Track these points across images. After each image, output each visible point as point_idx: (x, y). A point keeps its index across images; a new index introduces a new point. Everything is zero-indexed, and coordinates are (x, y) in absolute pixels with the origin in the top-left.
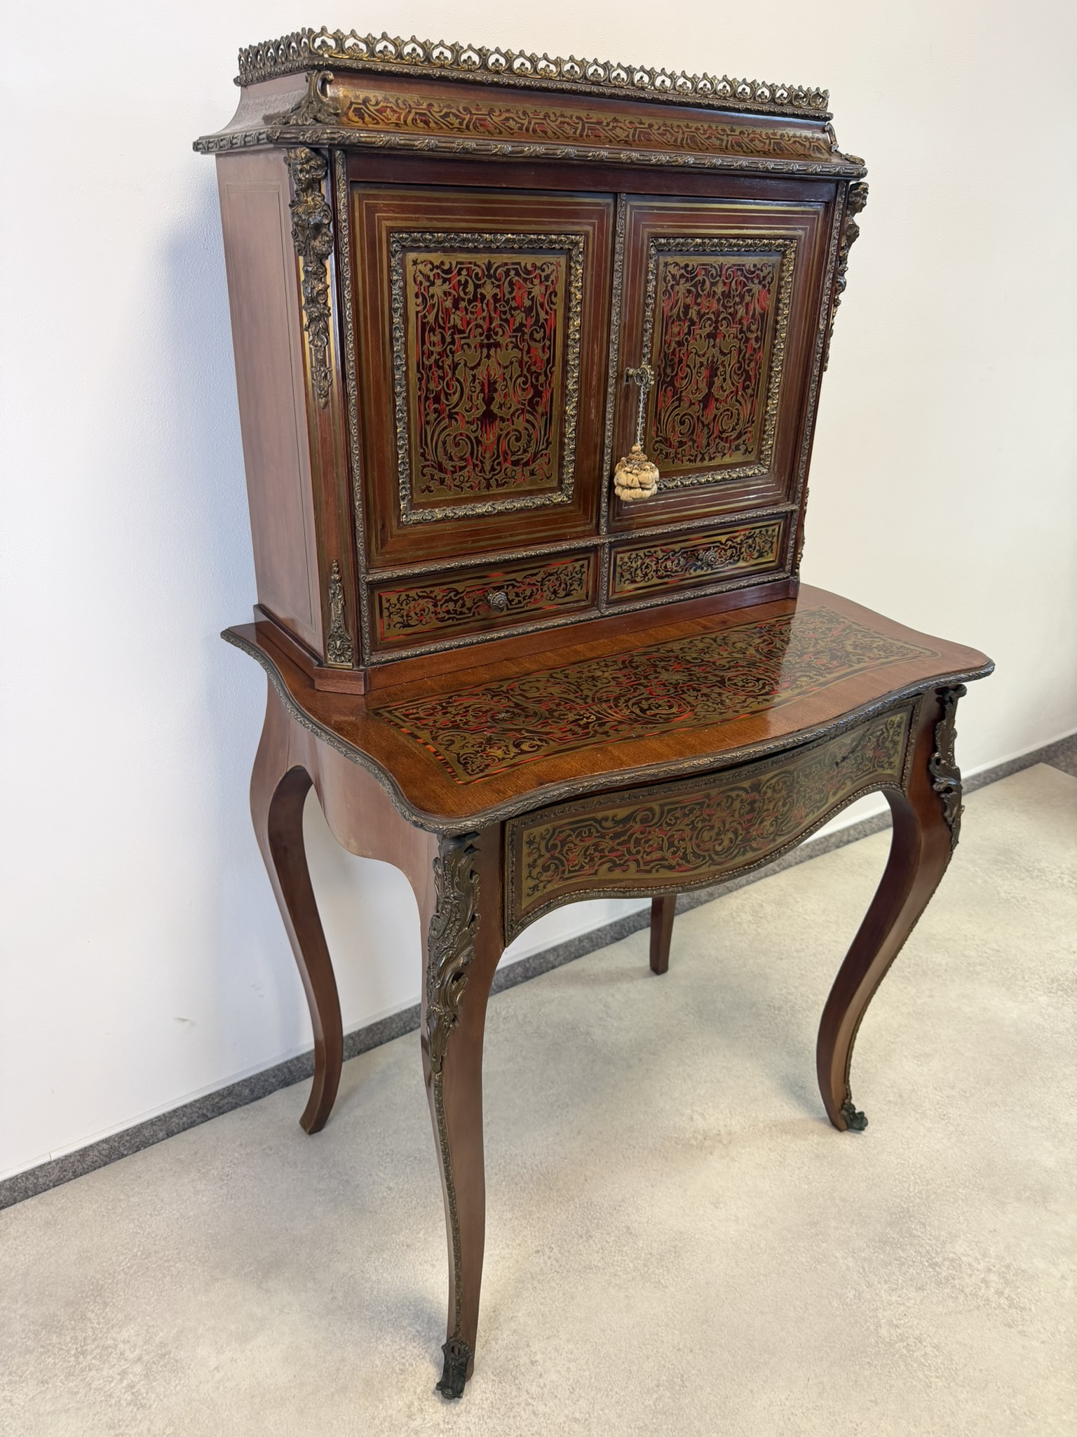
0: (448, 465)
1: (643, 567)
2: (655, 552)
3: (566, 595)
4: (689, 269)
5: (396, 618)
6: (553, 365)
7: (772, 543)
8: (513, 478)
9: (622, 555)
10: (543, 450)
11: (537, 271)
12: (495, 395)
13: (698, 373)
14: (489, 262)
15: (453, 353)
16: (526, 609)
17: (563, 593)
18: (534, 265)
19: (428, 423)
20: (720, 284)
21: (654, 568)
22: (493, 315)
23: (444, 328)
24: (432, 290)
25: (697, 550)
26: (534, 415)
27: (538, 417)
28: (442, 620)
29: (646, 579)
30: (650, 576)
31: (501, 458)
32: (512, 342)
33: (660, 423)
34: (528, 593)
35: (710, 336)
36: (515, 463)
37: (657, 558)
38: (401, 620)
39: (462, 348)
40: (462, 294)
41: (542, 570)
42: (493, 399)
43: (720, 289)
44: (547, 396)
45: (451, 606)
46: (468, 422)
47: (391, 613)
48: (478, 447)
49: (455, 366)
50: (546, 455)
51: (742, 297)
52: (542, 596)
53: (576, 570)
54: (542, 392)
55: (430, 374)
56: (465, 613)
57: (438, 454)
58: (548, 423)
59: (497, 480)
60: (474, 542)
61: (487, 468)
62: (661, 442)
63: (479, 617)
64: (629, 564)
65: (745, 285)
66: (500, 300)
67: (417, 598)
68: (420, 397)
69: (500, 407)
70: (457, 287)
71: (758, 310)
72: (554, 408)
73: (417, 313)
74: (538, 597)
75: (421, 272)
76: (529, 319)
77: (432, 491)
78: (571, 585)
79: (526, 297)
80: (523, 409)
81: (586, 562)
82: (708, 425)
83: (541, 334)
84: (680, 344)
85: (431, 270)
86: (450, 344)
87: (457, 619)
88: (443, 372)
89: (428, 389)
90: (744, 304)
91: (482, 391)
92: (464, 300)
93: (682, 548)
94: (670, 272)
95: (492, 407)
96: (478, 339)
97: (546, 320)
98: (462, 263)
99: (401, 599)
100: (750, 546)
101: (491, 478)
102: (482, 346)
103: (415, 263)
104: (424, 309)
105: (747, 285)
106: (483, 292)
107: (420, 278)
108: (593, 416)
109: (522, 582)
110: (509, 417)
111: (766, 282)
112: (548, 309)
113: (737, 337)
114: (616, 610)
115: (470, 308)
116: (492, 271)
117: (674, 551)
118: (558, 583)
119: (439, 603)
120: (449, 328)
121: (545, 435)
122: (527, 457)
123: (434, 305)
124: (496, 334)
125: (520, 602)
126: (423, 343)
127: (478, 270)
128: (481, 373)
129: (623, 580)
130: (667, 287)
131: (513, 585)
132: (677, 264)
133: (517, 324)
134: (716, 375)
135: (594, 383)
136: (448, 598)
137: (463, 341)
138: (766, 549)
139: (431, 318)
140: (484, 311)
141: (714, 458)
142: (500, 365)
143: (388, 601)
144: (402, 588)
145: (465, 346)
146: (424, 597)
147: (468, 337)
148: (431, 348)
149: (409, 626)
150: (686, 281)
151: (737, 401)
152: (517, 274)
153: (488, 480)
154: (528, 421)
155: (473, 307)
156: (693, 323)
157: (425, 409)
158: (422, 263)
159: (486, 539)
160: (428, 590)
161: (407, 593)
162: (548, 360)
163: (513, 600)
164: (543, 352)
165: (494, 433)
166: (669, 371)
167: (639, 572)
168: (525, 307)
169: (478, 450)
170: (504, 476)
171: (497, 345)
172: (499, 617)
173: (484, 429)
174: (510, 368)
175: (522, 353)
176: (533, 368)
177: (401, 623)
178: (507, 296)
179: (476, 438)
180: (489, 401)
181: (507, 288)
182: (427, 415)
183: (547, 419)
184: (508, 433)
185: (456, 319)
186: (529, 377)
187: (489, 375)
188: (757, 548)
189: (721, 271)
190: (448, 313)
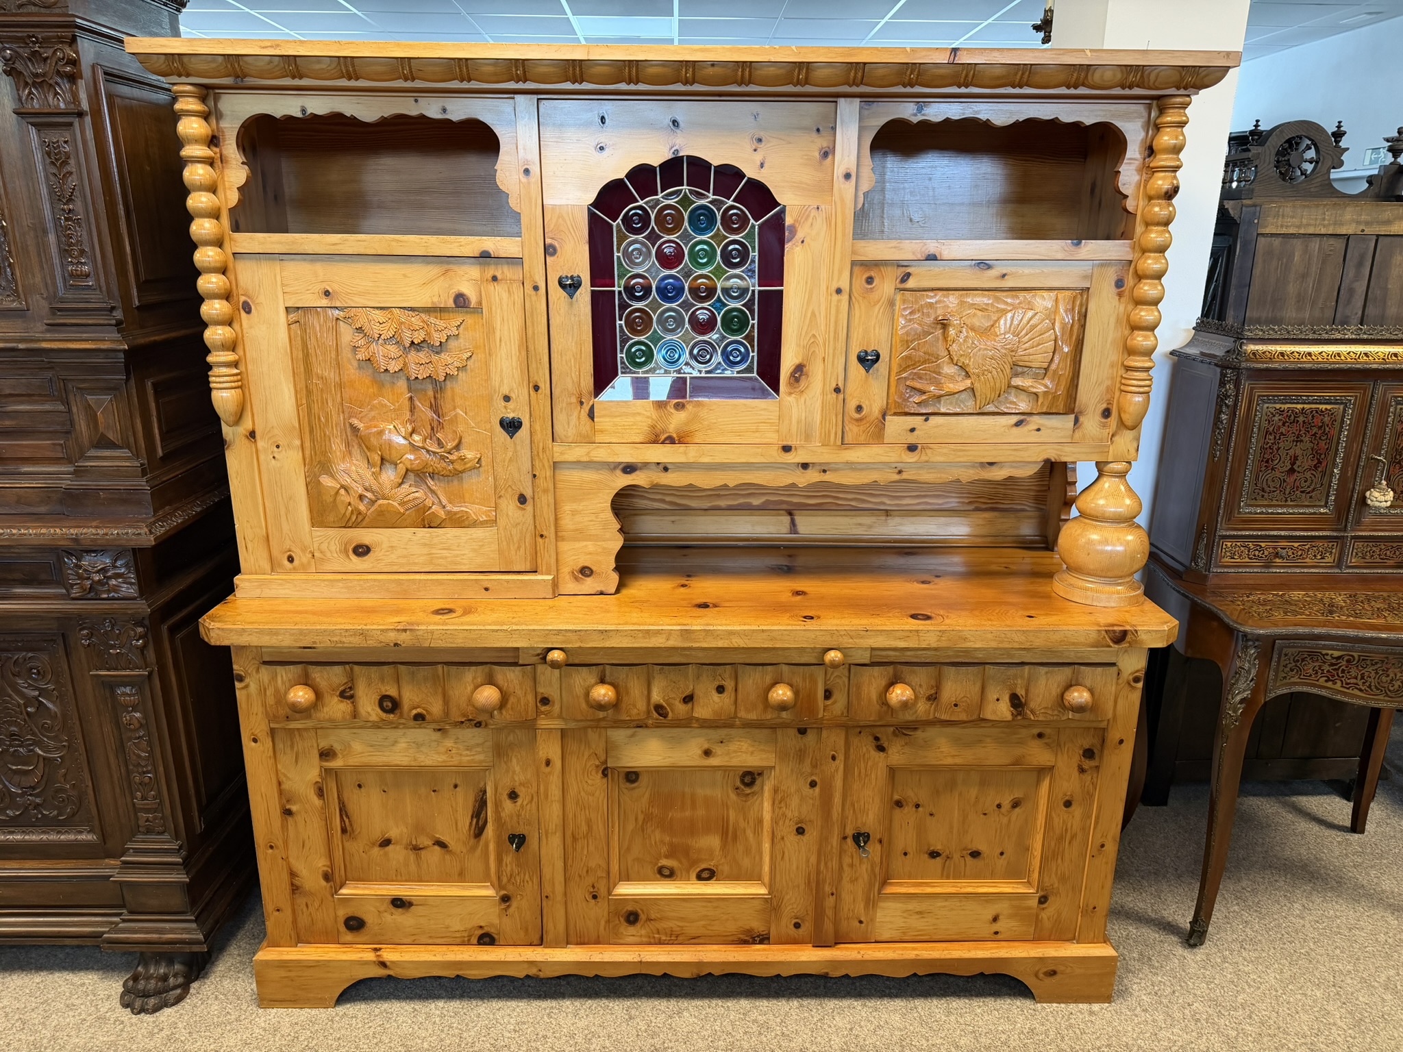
0: (1267, 489)
1: (1371, 552)
3: (1321, 558)
6: (1331, 451)
8: (1300, 498)
9: (1358, 543)
10: (1318, 487)
11: (1327, 411)
12: (1297, 462)
14: (1303, 408)
15: (1279, 443)
16: (1297, 562)
17: (1319, 557)
18: (1326, 409)
19: (1261, 471)
21: (1378, 553)
22: (1302, 429)
23: (1276, 433)
24: (1273, 418)
26: (1316, 472)
27: (1318, 473)
28: (1251, 559)
29: (1372, 558)
30: (1375, 557)
31: (1295, 489)
32: (1309, 440)
33: (1390, 480)
34: (1300, 553)
36: (1302, 492)
37: (1380, 548)
38: (1230, 555)
40: (1287, 420)
41: (1308, 543)
44: (1324, 464)
45: (1257, 553)
46: (1281, 472)
47: (1226, 552)
48: (1284, 483)
49: (1279, 449)
50: (1320, 490)
52: (1307, 557)
53: (1330, 546)
54: (1322, 462)
55: (1266, 451)
56: (1263, 558)
57: (1263, 485)
58: (1323, 476)
59: (1291, 499)
63: (1271, 562)
64: (1362, 549)
66: (1306, 423)
67: (1240, 547)
68: (1259, 461)
69: (1299, 467)
70: (1285, 417)
72: (1327, 469)
73: (1265, 427)
74: (1305, 556)
76: (1320, 431)
77: (1257, 500)
78: (1325, 554)
80: (1310, 469)
81: (1335, 544)
83: (1326, 437)
85: (1275, 411)
86: (1278, 439)
87: (1259, 560)
88: (1272, 451)
89: (1264, 457)
91: (1290, 459)
92: (1288, 422)
95: (1294, 467)
96: (1292, 438)
97: (1329, 432)
98: (1290, 408)
101: (1288, 497)
102: (1294, 441)
103: (1267, 408)
104: (1268, 425)
106: (1298, 419)
107: (1268, 414)
108: (1349, 474)
109: (1297, 548)
110: (1302, 471)
112: (1331, 427)
114: (1351, 571)
115: (1290, 426)
116: (1304, 411)
117: (1392, 546)
118: (1317, 552)
120: (1279, 434)
121: (1321, 481)
122: (1309, 490)
123: (1273, 424)
124: (1302, 436)
125: (1294, 558)
126: (1265, 439)
127: (1297, 411)
128: (1291, 452)
129: (1357, 557)
131: (1292, 549)
133: (1313, 433)
135: (1352, 460)
136: (1256, 549)
137: (1284, 439)
139: (1271, 429)
140: (1297, 427)
142: (1301, 449)
143: (1226, 546)
144: (1234, 541)
145: (1285, 441)
146: (1244, 547)
147: (1287, 437)
148: (1269, 441)
149: (1234, 559)
152: (1317, 412)
153: (1286, 498)
154: (1312, 474)
155: (1292, 426)
157: (1261, 466)
158: (1271, 408)
160: (1247, 544)
161: (1236, 544)
162: (1327, 449)
163: (1291, 556)
164: (1325, 445)
165: (1293, 478)
167: (1368, 554)
168: (1318, 426)
169: (1283, 485)
170: (1296, 497)
172: (1282, 563)
173: (1288, 476)
174: (1306, 451)
175: (1314, 445)
176: (1319, 452)
177: (1230, 557)
178: (1310, 421)
179: (1284, 479)
180: (1293, 464)
181: (1310, 418)
182: (1261, 468)
183: (1323, 474)
184: (1301, 478)
185: (1283, 430)
186: (1316, 455)
187: (1295, 453)
190: (1279, 427)
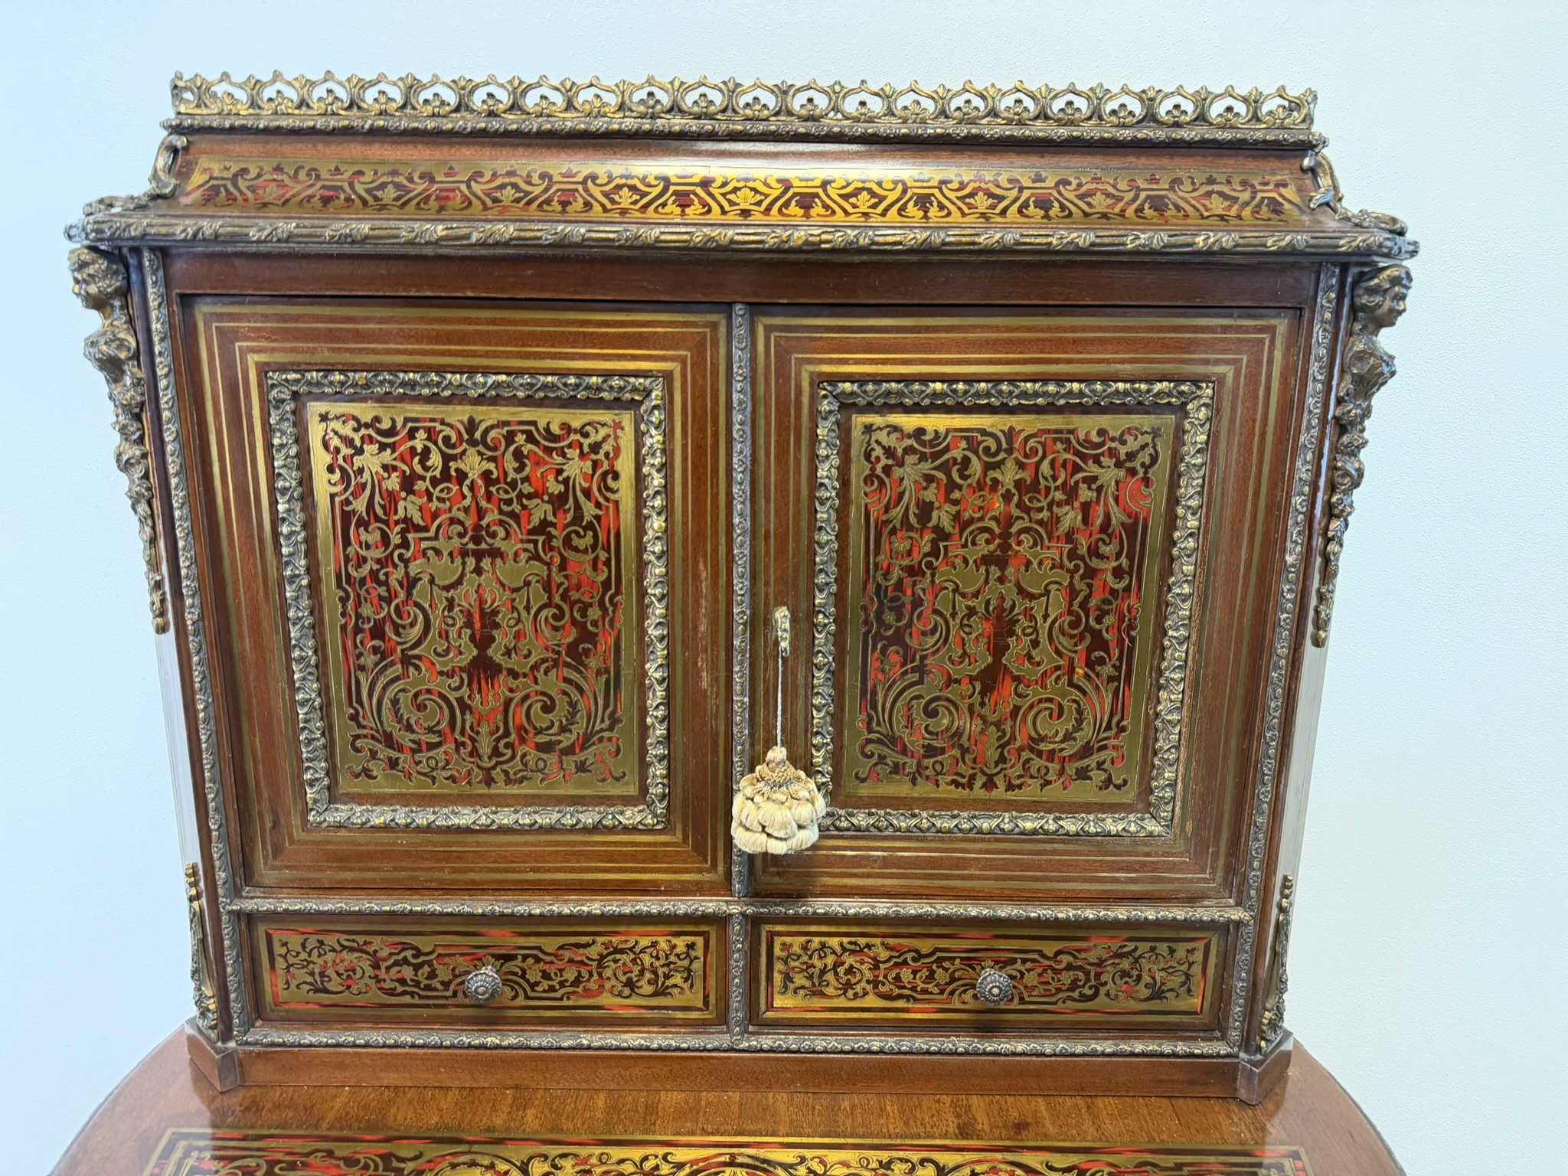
0: (405, 739)
1: (841, 970)
2: (869, 946)
3: (655, 994)
4: (927, 438)
5: (301, 975)
6: (618, 592)
7: (1188, 976)
8: (541, 771)
9: (788, 940)
10: (602, 730)
11: (573, 437)
12: (495, 633)
13: (962, 626)
14: (471, 420)
15: (406, 562)
16: (565, 1003)
17: (648, 989)
18: (567, 428)
19: (362, 668)
20: (1010, 464)
21: (868, 975)
22: (483, 504)
23: (386, 523)
24: (358, 462)
25: (979, 960)
26: (581, 672)
27: (591, 675)
28: (391, 992)
29: (850, 993)
30: (858, 988)
31: (513, 737)
32: (525, 550)
33: (874, 707)
34: (570, 975)
35: (986, 560)
37: (874, 959)
38: (310, 979)
39: (424, 555)
40: (418, 469)
41: (600, 939)
42: (493, 639)
43: (1008, 475)
44: (605, 642)
45: (408, 973)
46: (441, 673)
47: (289, 966)
48: (463, 714)
49: (410, 583)
50: (610, 739)
51: (1071, 493)
52: (602, 986)
53: (678, 950)
54: (596, 635)
55: (363, 592)
56: (436, 989)
57: (384, 719)
58: (613, 686)
59: (506, 773)
60: (455, 870)
61: (485, 749)
62: (879, 741)
63: (467, 1001)
64: (805, 958)
65: (1077, 469)
66: (497, 481)
67: (339, 948)
68: (344, 628)
69: (508, 653)
70: (408, 458)
71: (1117, 516)
72: (622, 663)
73: (332, 496)
74: (593, 986)
75: (336, 433)
76: (560, 514)
77: (374, 778)
78: (667, 977)
79: (551, 478)
80: (555, 660)
81: (700, 941)
82: (998, 724)
83: (589, 539)
84: (913, 571)
85: (356, 430)
86: (397, 546)
87: (421, 997)
88: (388, 590)
89: (358, 616)
90: (1077, 504)
91: (469, 624)
92: (423, 479)
93: (937, 950)
94: (878, 442)
95: (490, 652)
96: (456, 543)
97: (598, 518)
98: (417, 420)
99: (309, 947)
100: (1125, 974)
101: (494, 767)
102: (464, 553)
103: (324, 418)
104: (345, 490)
105: (1081, 470)
106: (462, 466)
107: (335, 442)
108: (704, 684)
109: (555, 955)
110: (527, 670)
111: (1136, 464)
112: (601, 500)
113: (1062, 566)
114: (767, 1042)
115: (436, 492)
116: (478, 435)
117: (916, 951)
118: (636, 969)
119: (384, 965)
120: (397, 523)
121: (606, 706)
122: (567, 740)
123: (364, 486)
124: (494, 535)
125: (552, 989)
126: (347, 543)
127: (448, 431)
128: (465, 597)
129: (791, 986)
130: (873, 469)
131: (535, 957)
132: (895, 428)
133: (535, 521)
134: (1012, 633)
135: (702, 628)
136: (400, 957)
137: (424, 545)
138: (1169, 985)
139: (360, 505)
140: (464, 497)
141: (1020, 787)
142: (503, 585)
143: (285, 944)
144: (310, 929)
145: (430, 553)
146: (352, 950)
147: (436, 538)
148: (363, 552)
149: (326, 991)
150: (920, 460)
151: (1071, 684)
152: (530, 439)
153: (488, 771)
154: (566, 680)
155: (442, 491)
156: (941, 534)
157: (356, 647)
158: (337, 418)
159: (481, 870)
160: (361, 939)
161: (320, 937)
162: (606, 585)
163: (537, 984)
164: (595, 568)
165: (496, 696)
166: (889, 617)
167: (830, 977)
168: (551, 495)
169: (463, 721)
170: (520, 767)
171: (495, 554)
172: (510, 1008)
173: (475, 686)
174: (524, 591)
175: (549, 569)
176: (574, 595)
177: (310, 984)
178: (512, 475)
179: (460, 700)
180: (483, 642)
181: (510, 464)
182: (361, 655)
183: (608, 682)
184: (526, 697)
185: (409, 507)
186: (566, 607)
187: (481, 601)
188: (1146, 979)
189: (1010, 441)
190: (392, 498)
